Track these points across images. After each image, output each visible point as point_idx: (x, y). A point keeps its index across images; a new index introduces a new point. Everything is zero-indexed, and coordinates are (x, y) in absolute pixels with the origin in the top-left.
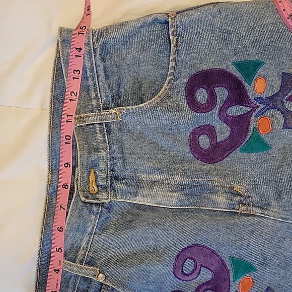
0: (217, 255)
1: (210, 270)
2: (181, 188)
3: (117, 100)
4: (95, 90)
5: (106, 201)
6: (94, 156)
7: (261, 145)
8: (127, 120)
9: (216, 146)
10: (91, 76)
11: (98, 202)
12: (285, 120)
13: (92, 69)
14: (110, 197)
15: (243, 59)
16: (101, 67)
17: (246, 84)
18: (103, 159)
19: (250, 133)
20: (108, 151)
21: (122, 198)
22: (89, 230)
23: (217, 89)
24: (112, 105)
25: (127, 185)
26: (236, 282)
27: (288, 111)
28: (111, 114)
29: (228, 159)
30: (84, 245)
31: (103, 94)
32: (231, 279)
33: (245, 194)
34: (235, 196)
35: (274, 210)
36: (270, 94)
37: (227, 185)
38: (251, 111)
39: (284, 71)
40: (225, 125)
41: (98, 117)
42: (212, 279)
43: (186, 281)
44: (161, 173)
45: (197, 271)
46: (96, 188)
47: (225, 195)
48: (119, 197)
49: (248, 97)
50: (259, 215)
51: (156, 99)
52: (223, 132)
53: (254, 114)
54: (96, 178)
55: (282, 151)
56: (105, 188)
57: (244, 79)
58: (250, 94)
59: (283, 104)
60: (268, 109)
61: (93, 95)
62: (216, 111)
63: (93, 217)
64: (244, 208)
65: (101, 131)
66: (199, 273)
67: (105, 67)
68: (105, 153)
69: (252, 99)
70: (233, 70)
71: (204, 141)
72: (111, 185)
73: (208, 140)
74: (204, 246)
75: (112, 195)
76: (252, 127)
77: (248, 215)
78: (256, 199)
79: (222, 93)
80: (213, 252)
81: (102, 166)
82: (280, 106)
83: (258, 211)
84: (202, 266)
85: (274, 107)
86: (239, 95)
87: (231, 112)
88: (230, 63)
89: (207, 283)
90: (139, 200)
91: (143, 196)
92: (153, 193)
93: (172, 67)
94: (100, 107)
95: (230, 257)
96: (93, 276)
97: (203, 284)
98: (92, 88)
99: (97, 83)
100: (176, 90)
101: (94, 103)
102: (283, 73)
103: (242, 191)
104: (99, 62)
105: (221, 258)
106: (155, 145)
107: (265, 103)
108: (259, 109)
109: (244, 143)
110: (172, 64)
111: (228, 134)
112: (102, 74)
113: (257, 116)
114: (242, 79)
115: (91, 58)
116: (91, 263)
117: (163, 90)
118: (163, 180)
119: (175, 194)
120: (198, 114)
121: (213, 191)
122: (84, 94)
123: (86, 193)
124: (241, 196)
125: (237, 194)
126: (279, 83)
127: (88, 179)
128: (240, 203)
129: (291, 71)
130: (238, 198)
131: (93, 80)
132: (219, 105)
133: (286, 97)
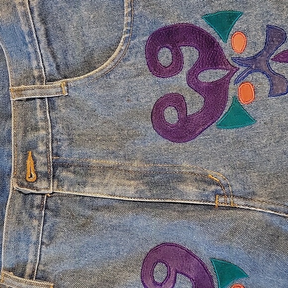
2: (140, 176)
3: (64, 71)
4: (37, 58)
5: (46, 192)
6: (31, 136)
9: (185, 120)
10: (30, 43)
11: (36, 192)
12: (272, 85)
13: (30, 34)
14: (51, 187)
15: (214, 11)
16: (42, 32)
17: (221, 41)
18: (43, 140)
19: (229, 104)
20: (50, 130)
21: (68, 190)
23: (183, 49)
24: (57, 76)
25: (74, 172)
27: (275, 74)
28: (55, 87)
29: (201, 137)
31: (46, 64)
33: (223, 182)
35: (261, 199)
36: (253, 53)
37: (198, 172)
38: (228, 75)
39: (269, 23)
40: (197, 95)
41: (38, 91)
44: (116, 157)
46: (34, 175)
49: (224, 57)
50: (242, 207)
51: (108, 64)
52: (195, 104)
53: (233, 78)
54: (35, 163)
55: (269, 125)
56: (46, 175)
57: (217, 36)
58: (226, 53)
59: (269, 65)
60: (250, 73)
61: (34, 64)
62: (182, 76)
64: (222, 199)
65: (42, 106)
67: (47, 30)
68: (44, 132)
69: (230, 60)
70: (202, 24)
71: (171, 115)
72: (54, 172)
73: (175, 113)
75: (55, 185)
76: (230, 97)
78: (237, 187)
79: (190, 54)
81: (41, 148)
82: (265, 68)
83: (240, 203)
85: (257, 70)
86: (212, 56)
87: (204, 77)
88: (199, 16)
90: (88, 191)
91: (92, 186)
92: (105, 181)
93: (128, 23)
94: (43, 78)
98: (33, 56)
99: (38, 50)
101: (36, 73)
102: (268, 26)
103: (219, 178)
104: (38, 25)
107: (246, 65)
108: (238, 73)
110: (127, 19)
111: (200, 106)
112: (43, 39)
113: (236, 82)
114: (215, 35)
115: (28, 20)
118: (118, 166)
119: (132, 182)
120: (161, 80)
121: (181, 179)
122: (25, 61)
123: (20, 180)
124: (218, 185)
125: (212, 182)
126: (263, 39)
127: (25, 164)
128: (216, 193)
129: (278, 23)
130: (213, 188)
131: (34, 46)
132: (187, 68)
133: (272, 57)
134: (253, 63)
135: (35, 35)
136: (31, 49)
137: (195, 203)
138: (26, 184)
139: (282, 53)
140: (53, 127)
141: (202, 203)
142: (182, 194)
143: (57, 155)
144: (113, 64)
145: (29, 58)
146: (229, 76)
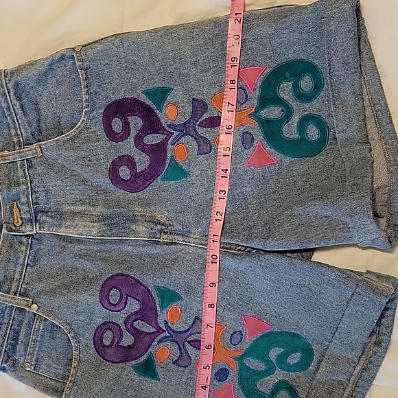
0: (142, 284)
1: (137, 300)
2: (101, 219)
3: (39, 135)
4: (15, 128)
6: (14, 191)
7: (179, 173)
8: (47, 154)
9: (136, 176)
10: (9, 115)
11: (22, 234)
12: (199, 146)
13: (9, 109)
14: (34, 229)
15: (152, 87)
16: (18, 106)
17: (158, 111)
18: (24, 193)
19: (168, 161)
20: (29, 184)
21: (49, 230)
22: (21, 261)
23: (130, 118)
24: (32, 140)
25: (52, 217)
26: (163, 311)
27: (200, 137)
28: (31, 150)
29: (150, 187)
30: (17, 276)
31: (23, 131)
32: (158, 309)
33: (166, 222)
34: (156, 225)
35: (194, 236)
36: (183, 121)
38: (166, 138)
39: (194, 97)
40: (144, 155)
41: (17, 155)
42: (140, 309)
43: (115, 311)
44: (83, 204)
45: (124, 301)
46: (20, 221)
47: (145, 224)
48: (46, 228)
49: (161, 124)
51: (74, 132)
52: (143, 162)
53: (170, 141)
54: (20, 211)
56: (30, 221)
57: (155, 107)
58: (163, 121)
59: (195, 130)
60: (183, 136)
61: (13, 132)
62: (131, 140)
63: (24, 248)
64: (166, 236)
65: (22, 166)
66: (126, 303)
67: (21, 105)
68: (25, 187)
69: (166, 126)
70: (143, 98)
71: (124, 172)
72: (36, 217)
73: (128, 171)
74: (127, 276)
75: (38, 227)
76: (169, 155)
77: (171, 244)
78: (177, 227)
79: (136, 122)
80: (138, 281)
81: (23, 200)
83: (179, 239)
84: (127, 296)
85: (188, 134)
86: (152, 123)
87: (148, 140)
88: (140, 92)
89: (136, 313)
90: (63, 232)
91: (66, 228)
94: (21, 143)
95: (155, 286)
96: (26, 306)
97: (132, 314)
98: (12, 126)
99: (16, 121)
100: (94, 121)
101: (15, 140)
102: (193, 99)
103: (164, 220)
104: (14, 102)
105: (146, 288)
106: (77, 177)
107: (179, 130)
108: (173, 137)
109: (164, 171)
110: (85, 97)
111: (147, 164)
112: (19, 112)
113: (172, 144)
114: (153, 106)
115: (6, 98)
116: (25, 294)
117: (81, 121)
119: (96, 224)
120: (115, 144)
121: (134, 220)
122: (6, 131)
123: (9, 225)
124: (163, 225)
125: (158, 223)
126: (190, 109)
127: (12, 211)
128: (161, 231)
129: (201, 97)
130: (159, 227)
131: (12, 118)
132: (133, 134)
133: (198, 123)
134: (184, 129)
135: (12, 109)
136: (9, 120)
137: (144, 239)
138: (14, 228)
139: (205, 120)
140: (31, 182)
141: (150, 239)
142: (135, 233)
143: (36, 204)
144: (77, 131)
145: (9, 128)
146: (166, 140)
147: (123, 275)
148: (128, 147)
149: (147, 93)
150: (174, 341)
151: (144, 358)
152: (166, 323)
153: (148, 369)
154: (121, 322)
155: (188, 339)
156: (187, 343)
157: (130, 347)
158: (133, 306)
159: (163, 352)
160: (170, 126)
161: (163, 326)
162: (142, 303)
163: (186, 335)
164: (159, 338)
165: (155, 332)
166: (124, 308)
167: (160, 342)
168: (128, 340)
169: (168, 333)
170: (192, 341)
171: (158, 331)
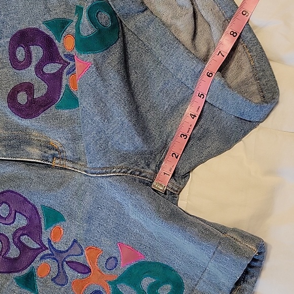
0: (30, 203)
1: (25, 216)
9: (32, 102)
15: (52, 18)
19: (63, 90)
23: (32, 47)
26: (48, 230)
29: (43, 115)
32: (43, 227)
33: (60, 148)
34: (50, 149)
37: (43, 140)
40: (43, 83)
42: (28, 225)
43: (6, 224)
45: (13, 215)
49: (59, 54)
50: (70, 168)
52: (41, 90)
53: (66, 71)
57: (54, 37)
58: (60, 51)
62: (32, 68)
64: (57, 161)
66: (15, 218)
69: (62, 56)
70: (44, 28)
71: (22, 98)
74: (16, 193)
76: (64, 84)
77: (61, 169)
78: (69, 154)
79: (37, 52)
83: (69, 165)
84: (16, 211)
87: (47, 69)
88: (41, 22)
89: (23, 228)
95: (42, 205)
97: (20, 229)
103: (58, 145)
105: (34, 206)
108: (69, 66)
109: (59, 100)
111: (44, 91)
113: (68, 74)
114: (53, 37)
120: (18, 71)
121: (29, 143)
124: (56, 150)
125: (52, 148)
128: (54, 156)
130: (53, 152)
132: (34, 62)
137: (37, 161)
141: (42, 162)
142: (28, 155)
146: (62, 69)
147: (12, 192)
148: (29, 75)
149: (47, 23)
150: (55, 259)
151: (26, 271)
152: (49, 241)
153: (28, 282)
154: (9, 235)
155: (66, 260)
156: (65, 263)
157: (15, 259)
158: (21, 221)
159: (44, 268)
160: (66, 56)
161: (46, 243)
162: (29, 219)
163: (65, 255)
164: (41, 254)
165: (39, 249)
166: (13, 223)
167: (42, 258)
168: (14, 252)
169: (51, 250)
170: (69, 262)
171: (41, 248)
